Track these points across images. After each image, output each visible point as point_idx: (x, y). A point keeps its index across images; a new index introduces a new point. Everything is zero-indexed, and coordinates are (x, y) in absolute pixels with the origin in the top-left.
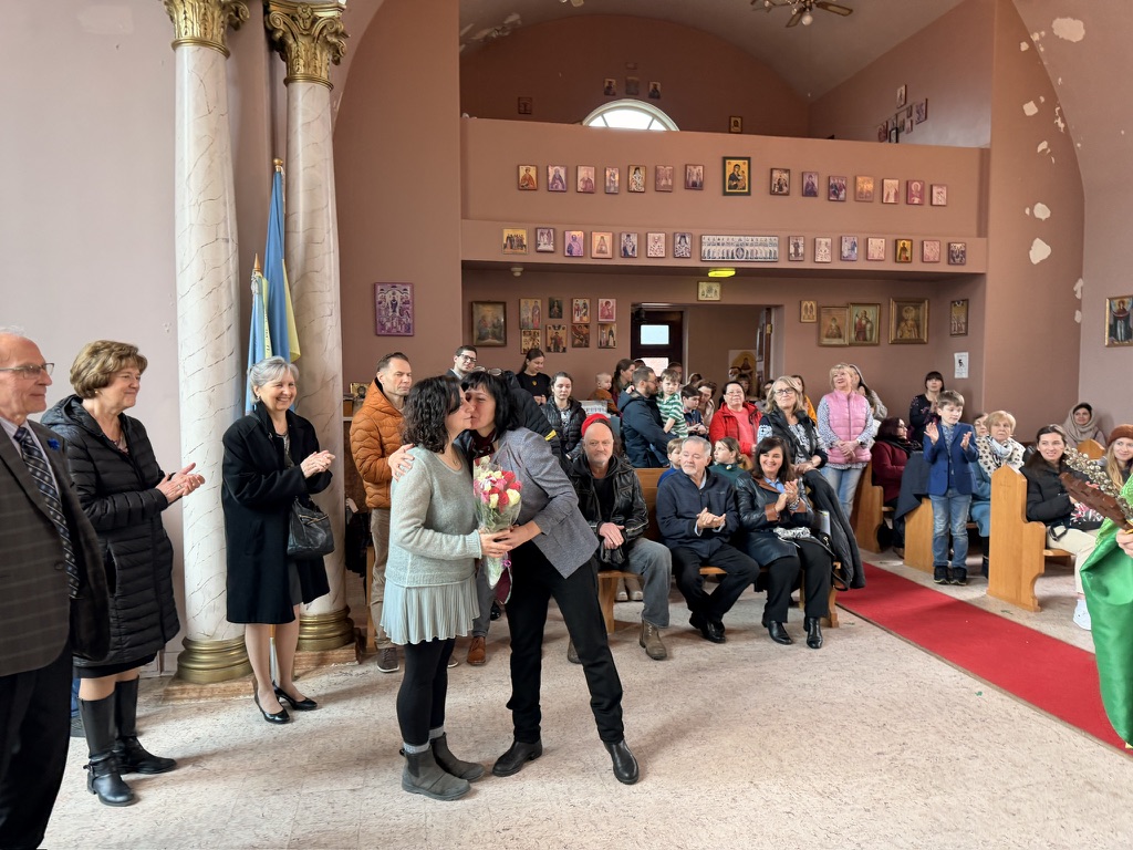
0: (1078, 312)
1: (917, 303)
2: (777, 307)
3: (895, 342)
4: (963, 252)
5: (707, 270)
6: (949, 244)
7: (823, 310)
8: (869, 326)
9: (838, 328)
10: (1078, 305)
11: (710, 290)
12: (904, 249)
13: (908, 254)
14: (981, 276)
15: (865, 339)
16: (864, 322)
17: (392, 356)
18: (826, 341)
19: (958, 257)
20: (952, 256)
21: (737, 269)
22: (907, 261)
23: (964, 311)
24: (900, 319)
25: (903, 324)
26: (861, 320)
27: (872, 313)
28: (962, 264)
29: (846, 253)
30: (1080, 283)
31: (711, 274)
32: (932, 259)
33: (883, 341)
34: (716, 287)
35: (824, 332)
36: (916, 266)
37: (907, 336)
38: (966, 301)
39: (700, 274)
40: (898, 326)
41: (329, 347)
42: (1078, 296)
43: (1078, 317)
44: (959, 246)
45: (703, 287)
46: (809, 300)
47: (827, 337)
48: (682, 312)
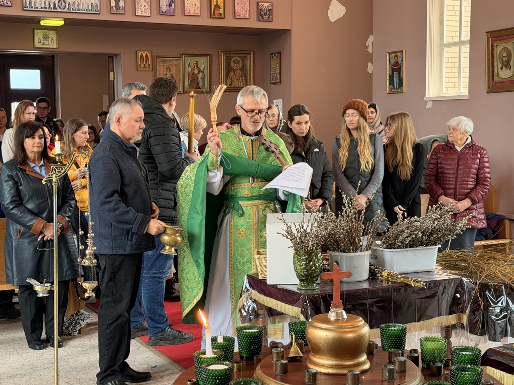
0: (369, 64)
1: (244, 54)
2: (116, 55)
4: (270, 10)
5: (38, 20)
6: (258, 3)
7: (157, 60)
10: (370, 58)
11: (46, 37)
12: (217, 6)
13: (221, 11)
14: (289, 30)
15: (198, 88)
16: (196, 71)
19: (266, 14)
20: (262, 14)
22: (221, 17)
23: (278, 61)
25: (232, 74)
26: (193, 70)
27: (203, 63)
28: (269, 20)
29: (164, 9)
30: (371, 39)
31: (42, 23)
34: (52, 35)
36: (229, 22)
37: (236, 84)
38: (280, 53)
39: (33, 23)
40: (228, 75)
42: (370, 50)
43: (370, 68)
44: (266, 5)
45: (39, 35)
46: (144, 51)
48: (53, 57)
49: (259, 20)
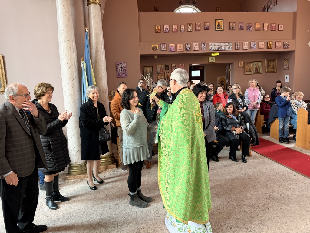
1: (273, 60)
2: (232, 63)
3: (267, 72)
4: (288, 44)
5: (211, 53)
6: (284, 42)
7: (245, 64)
8: (259, 68)
9: (250, 69)
11: (212, 59)
12: (270, 44)
13: (271, 46)
14: (294, 51)
15: (258, 72)
16: (257, 67)
17: (121, 83)
18: (246, 73)
19: (286, 46)
20: (284, 46)
21: (220, 53)
22: (271, 48)
23: (288, 61)
24: (268, 66)
25: (269, 67)
26: (256, 66)
27: (260, 64)
28: (288, 48)
29: (252, 46)
31: (212, 55)
32: (278, 47)
33: (263, 72)
34: (214, 58)
35: (246, 70)
36: (274, 49)
37: (270, 70)
38: (289, 59)
39: (209, 55)
40: (268, 68)
41: (104, 81)
44: (287, 43)
45: (210, 58)
46: (241, 61)
47: (247, 72)
48: (203, 67)
49: (284, 48)
